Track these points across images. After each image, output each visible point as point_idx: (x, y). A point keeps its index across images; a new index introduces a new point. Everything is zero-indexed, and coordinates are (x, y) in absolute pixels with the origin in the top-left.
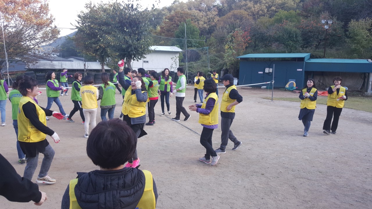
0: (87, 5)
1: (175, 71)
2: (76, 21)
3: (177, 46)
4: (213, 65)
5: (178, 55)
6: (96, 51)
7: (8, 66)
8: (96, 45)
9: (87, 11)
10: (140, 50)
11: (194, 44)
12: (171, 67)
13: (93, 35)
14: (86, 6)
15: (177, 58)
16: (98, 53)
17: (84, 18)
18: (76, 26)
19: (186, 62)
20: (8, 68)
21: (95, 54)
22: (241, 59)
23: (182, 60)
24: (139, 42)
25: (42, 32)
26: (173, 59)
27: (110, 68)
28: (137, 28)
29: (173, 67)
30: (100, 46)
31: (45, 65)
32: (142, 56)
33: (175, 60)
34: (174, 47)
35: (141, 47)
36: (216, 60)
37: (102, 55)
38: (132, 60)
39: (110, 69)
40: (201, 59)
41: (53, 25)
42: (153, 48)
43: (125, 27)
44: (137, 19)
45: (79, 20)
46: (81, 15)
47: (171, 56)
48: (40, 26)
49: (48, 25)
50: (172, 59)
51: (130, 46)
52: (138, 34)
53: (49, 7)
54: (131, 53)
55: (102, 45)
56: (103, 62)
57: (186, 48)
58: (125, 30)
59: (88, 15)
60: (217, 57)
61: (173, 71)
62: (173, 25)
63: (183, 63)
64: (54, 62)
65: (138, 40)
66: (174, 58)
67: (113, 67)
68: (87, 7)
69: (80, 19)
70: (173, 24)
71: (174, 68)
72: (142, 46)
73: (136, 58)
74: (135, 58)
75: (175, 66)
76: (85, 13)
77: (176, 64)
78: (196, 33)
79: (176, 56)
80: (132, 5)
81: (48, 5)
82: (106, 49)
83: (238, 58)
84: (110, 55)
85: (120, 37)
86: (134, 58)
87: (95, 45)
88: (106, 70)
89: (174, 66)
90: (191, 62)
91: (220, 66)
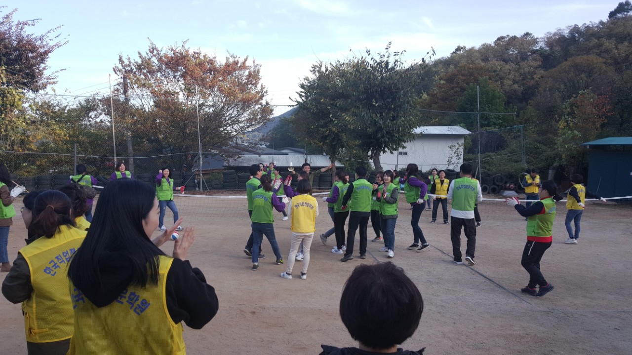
0: (315, 68)
1: (455, 170)
2: (297, 93)
3: (460, 126)
4: (532, 159)
5: (462, 141)
6: (325, 138)
7: (201, 163)
8: (325, 129)
9: (313, 77)
10: (397, 135)
11: (494, 120)
12: (449, 162)
13: (321, 115)
14: (312, 69)
15: (460, 146)
16: (328, 141)
17: (309, 88)
18: (298, 102)
19: (478, 153)
20: (201, 165)
21: (322, 143)
22: (590, 146)
23: (468, 150)
24: (395, 122)
25: (248, 112)
26: (454, 148)
27: (344, 164)
28: (394, 99)
29: (453, 162)
30: (331, 130)
31: (249, 160)
32: (399, 144)
33: (458, 149)
34: (455, 127)
35: (399, 130)
36: (537, 148)
37: (334, 143)
38: (382, 152)
39: (343, 166)
40: (507, 147)
41: (264, 102)
42: (418, 130)
43: (374, 100)
44: (393, 85)
45: (301, 92)
46: (304, 83)
47: (450, 143)
48: (246, 103)
49: (257, 102)
50: (450, 148)
51: (380, 129)
52: (394, 110)
53: (261, 74)
54: (382, 141)
55: (334, 129)
56: (334, 155)
57: (478, 128)
58: (374, 104)
59: (315, 84)
60: (540, 142)
61: (452, 169)
62: (453, 90)
63: (471, 156)
64: (264, 157)
65: (394, 118)
66: (454, 146)
67: (348, 163)
68: (314, 71)
69: (303, 90)
70: (453, 87)
71: (455, 165)
72: (401, 128)
73: (389, 149)
74: (386, 149)
75: (457, 161)
76: (311, 80)
77: (459, 157)
78: (498, 100)
79: (458, 144)
80: (387, 63)
81: (258, 71)
82: (340, 134)
83: (585, 146)
84: (345, 144)
85: (365, 115)
86: (384, 148)
87: (323, 130)
88: (337, 168)
89: (454, 160)
90: (488, 154)
91: (547, 160)
